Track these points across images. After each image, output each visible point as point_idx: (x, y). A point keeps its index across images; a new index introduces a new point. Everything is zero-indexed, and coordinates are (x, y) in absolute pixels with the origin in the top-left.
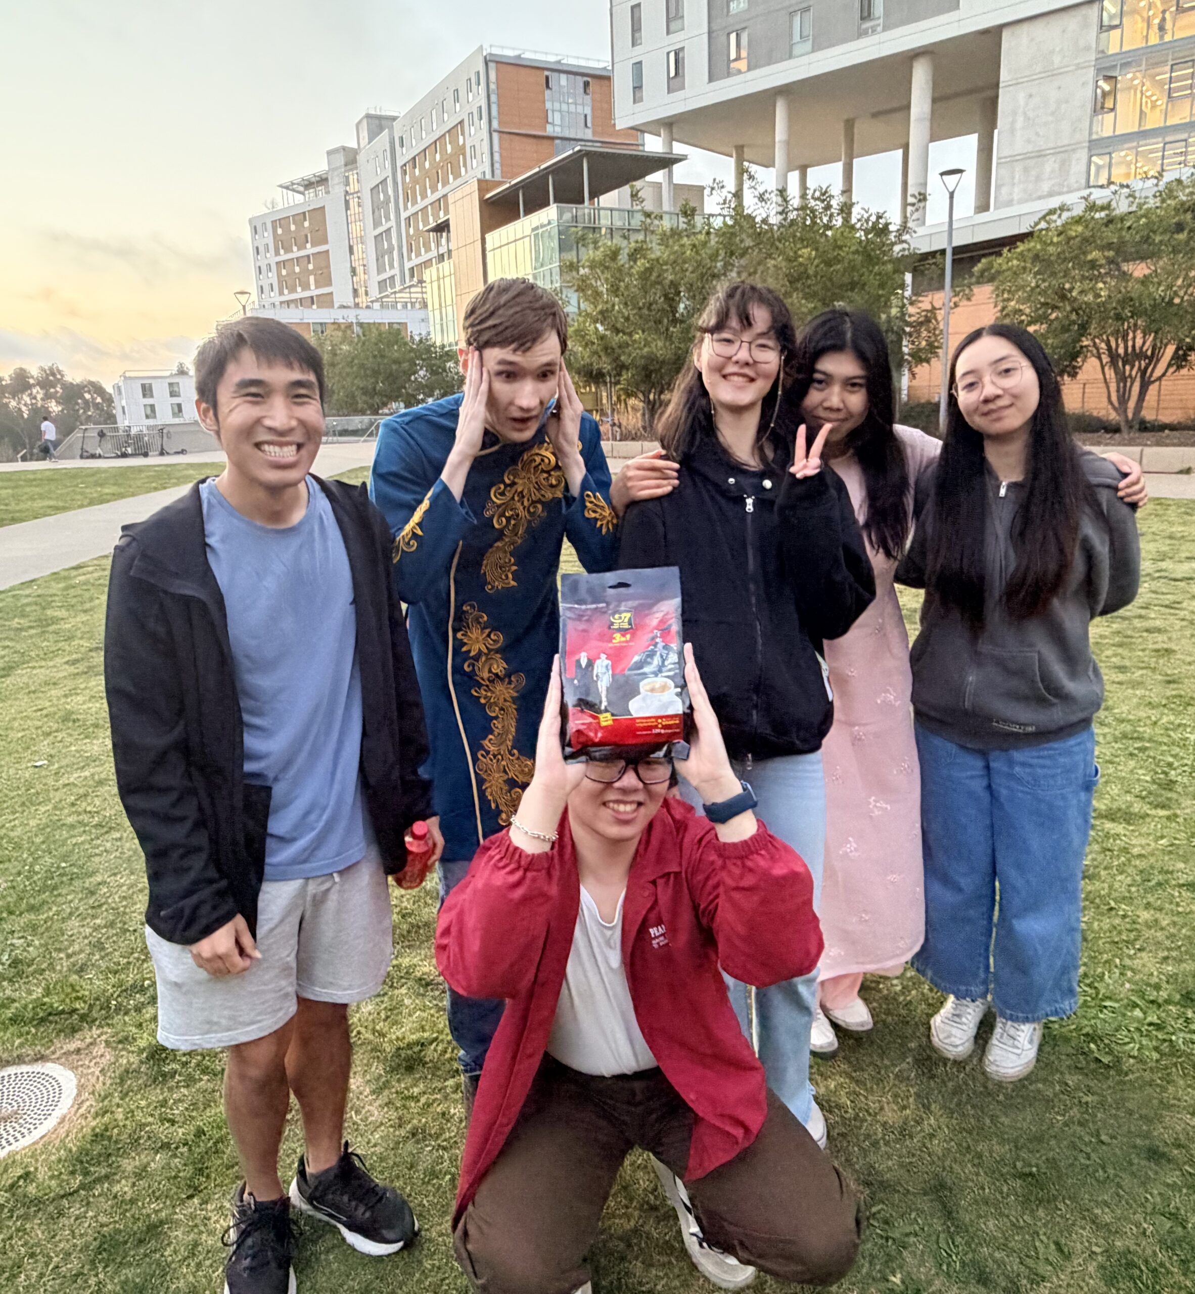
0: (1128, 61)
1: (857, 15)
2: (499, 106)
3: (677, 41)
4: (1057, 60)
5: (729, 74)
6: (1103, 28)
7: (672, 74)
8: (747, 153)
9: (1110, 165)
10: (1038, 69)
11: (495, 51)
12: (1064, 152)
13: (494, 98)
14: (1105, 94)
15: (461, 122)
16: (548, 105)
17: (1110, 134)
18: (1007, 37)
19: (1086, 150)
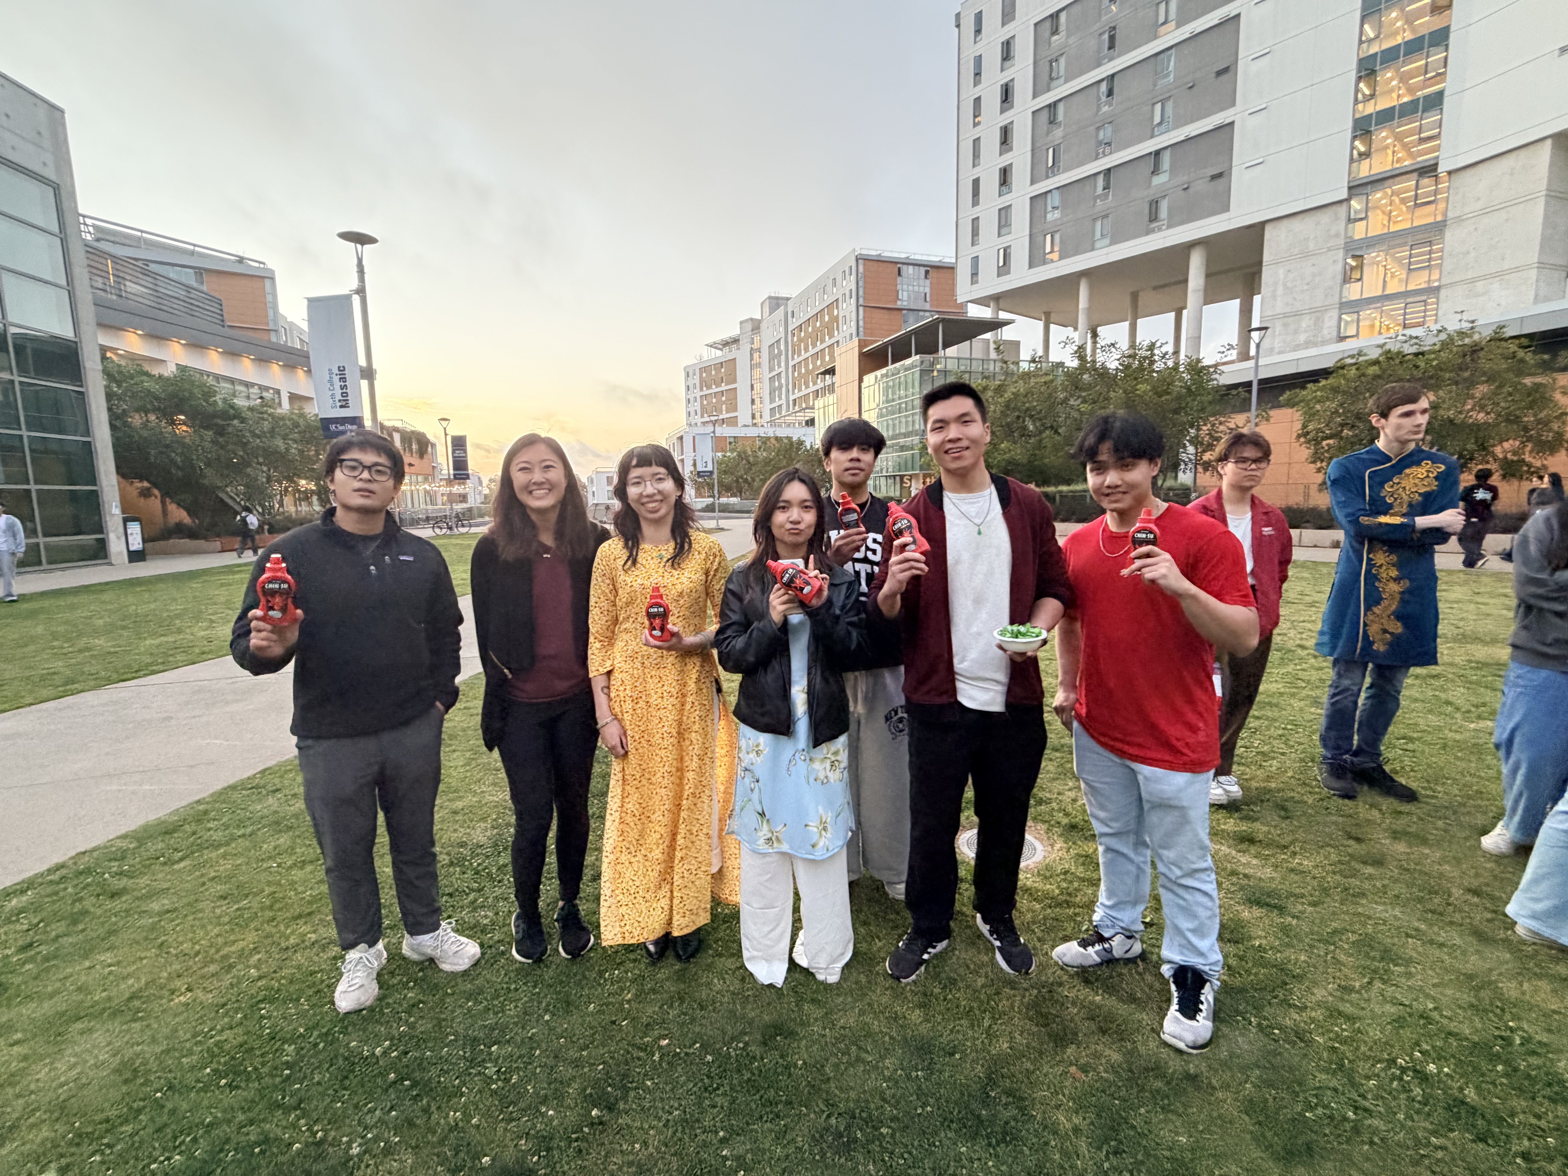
0: (1371, 242)
1: (1147, 218)
2: (865, 288)
3: (1005, 241)
4: (1311, 246)
5: (1044, 263)
6: (1350, 220)
7: (1001, 264)
8: (1053, 317)
9: (1358, 321)
10: (1296, 251)
11: (864, 252)
12: (1318, 313)
13: (861, 283)
14: (1352, 268)
15: (837, 300)
16: (899, 287)
17: (1358, 297)
18: (1268, 230)
19: (1337, 310)
